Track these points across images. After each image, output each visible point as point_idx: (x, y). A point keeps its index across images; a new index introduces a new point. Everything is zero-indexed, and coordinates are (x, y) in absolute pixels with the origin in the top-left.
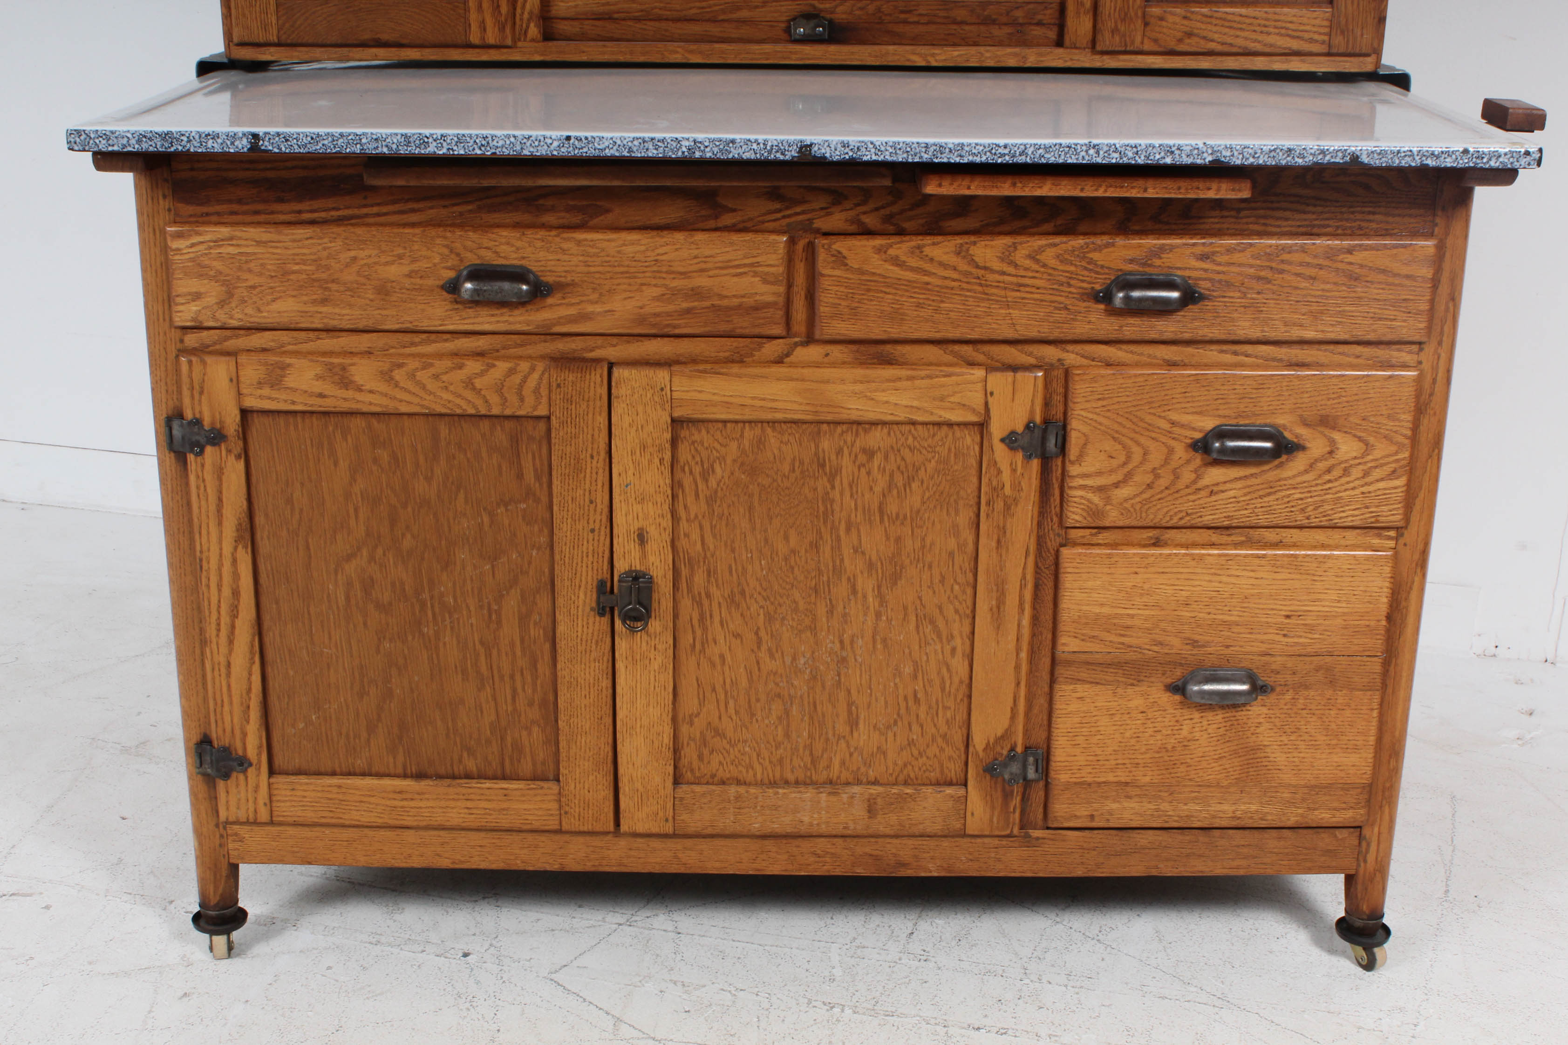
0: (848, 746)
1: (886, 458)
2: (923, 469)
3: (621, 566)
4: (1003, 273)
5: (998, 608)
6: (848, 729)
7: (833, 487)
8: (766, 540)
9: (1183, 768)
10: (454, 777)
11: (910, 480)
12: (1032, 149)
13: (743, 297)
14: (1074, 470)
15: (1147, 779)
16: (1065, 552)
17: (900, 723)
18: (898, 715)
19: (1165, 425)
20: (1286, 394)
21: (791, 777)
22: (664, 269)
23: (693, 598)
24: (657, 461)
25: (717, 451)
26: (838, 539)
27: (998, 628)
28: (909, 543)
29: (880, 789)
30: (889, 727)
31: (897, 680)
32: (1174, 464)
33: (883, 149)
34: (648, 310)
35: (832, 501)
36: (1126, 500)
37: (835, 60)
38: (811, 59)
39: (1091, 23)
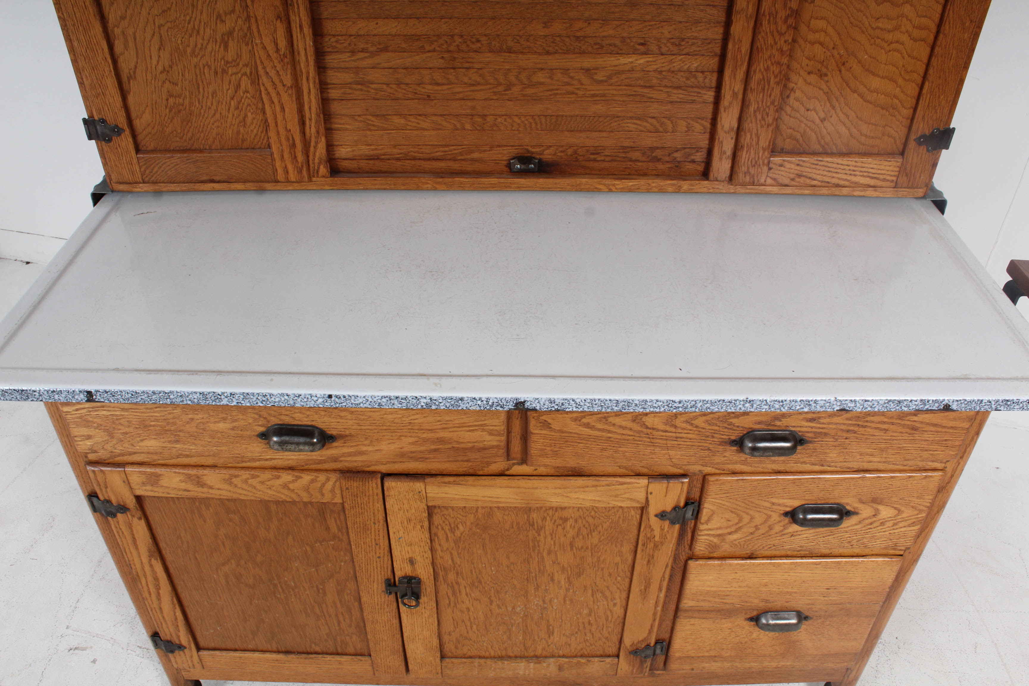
0: (547, 642)
1: (576, 521)
2: (600, 526)
3: (399, 574)
4: (666, 431)
5: (645, 590)
6: (547, 636)
7: (539, 535)
8: (495, 559)
9: (750, 650)
10: (308, 653)
11: (591, 531)
12: (701, 404)
13: (476, 442)
14: (702, 527)
15: (728, 654)
16: (691, 563)
17: (579, 633)
18: (579, 630)
19: (768, 505)
20: (853, 488)
21: (511, 654)
22: (416, 428)
23: (448, 585)
24: (419, 527)
25: (460, 519)
26: (543, 558)
27: (644, 598)
28: (589, 559)
29: (566, 660)
30: (573, 634)
31: (578, 616)
32: (769, 523)
33: (582, 404)
34: (405, 449)
35: (538, 542)
36: (735, 540)
37: (543, 188)
38: (526, 187)
39: (730, 165)
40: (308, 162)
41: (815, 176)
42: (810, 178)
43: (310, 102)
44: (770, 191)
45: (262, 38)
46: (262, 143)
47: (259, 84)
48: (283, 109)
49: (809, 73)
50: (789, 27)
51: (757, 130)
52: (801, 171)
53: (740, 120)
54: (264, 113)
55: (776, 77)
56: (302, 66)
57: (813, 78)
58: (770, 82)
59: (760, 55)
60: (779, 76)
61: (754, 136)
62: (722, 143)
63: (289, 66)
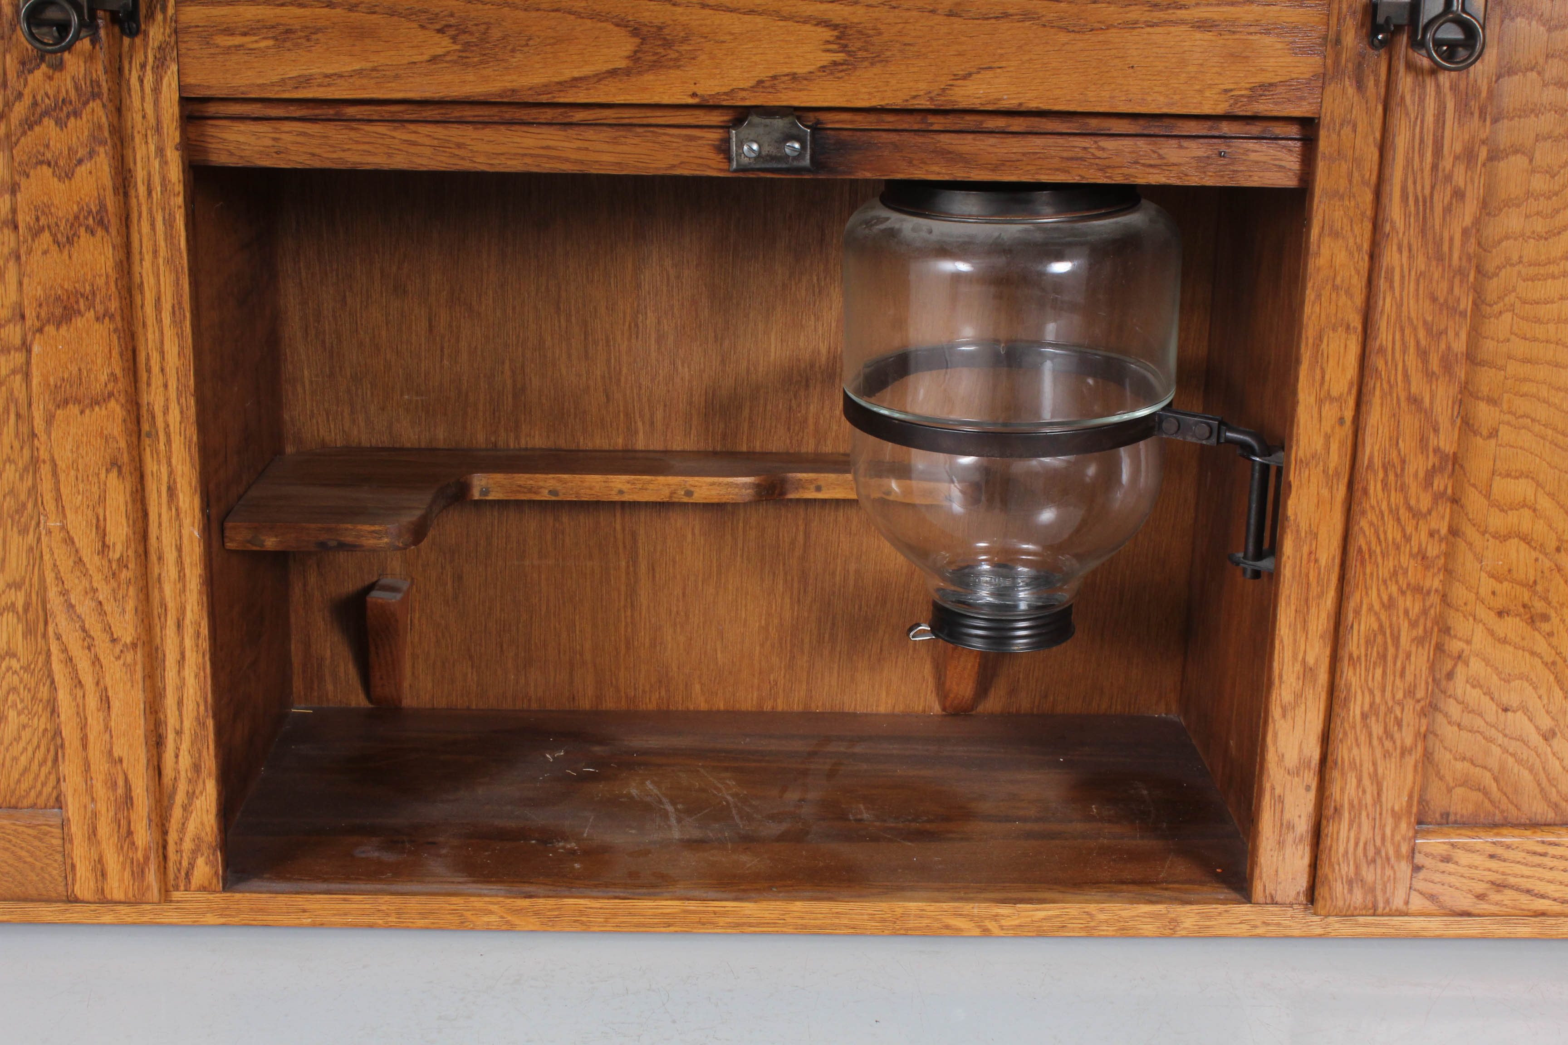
37: (804, 927)
38: (758, 925)
39: (1306, 861)
40: (165, 847)
41: (1540, 887)
42: (1528, 891)
43: (181, 687)
44: (1423, 929)
45: (65, 516)
46: (40, 793)
47: (45, 635)
48: (106, 702)
49: (1500, 614)
50: (1438, 497)
51: (1374, 764)
52: (1503, 874)
53: (1326, 739)
54: (53, 710)
55: (1413, 624)
56: (168, 590)
57: (1511, 626)
58: (1398, 638)
59: (1368, 571)
60: (1422, 621)
61: (1366, 782)
62: (1281, 800)
63: (132, 591)
